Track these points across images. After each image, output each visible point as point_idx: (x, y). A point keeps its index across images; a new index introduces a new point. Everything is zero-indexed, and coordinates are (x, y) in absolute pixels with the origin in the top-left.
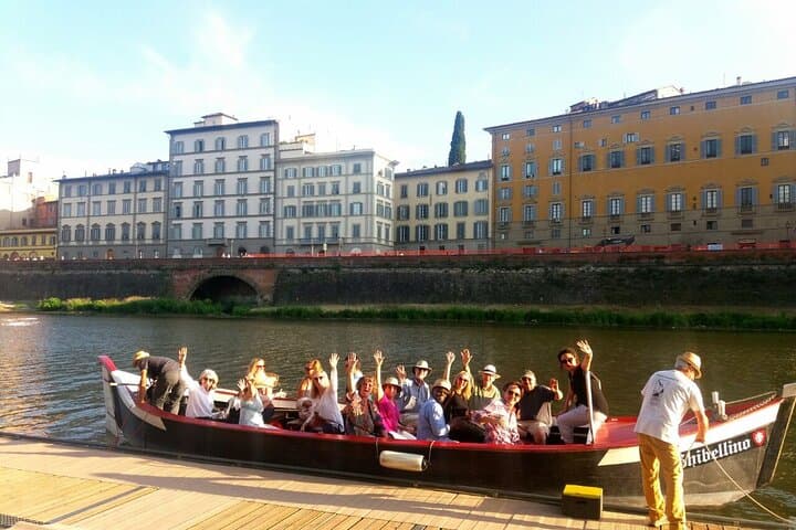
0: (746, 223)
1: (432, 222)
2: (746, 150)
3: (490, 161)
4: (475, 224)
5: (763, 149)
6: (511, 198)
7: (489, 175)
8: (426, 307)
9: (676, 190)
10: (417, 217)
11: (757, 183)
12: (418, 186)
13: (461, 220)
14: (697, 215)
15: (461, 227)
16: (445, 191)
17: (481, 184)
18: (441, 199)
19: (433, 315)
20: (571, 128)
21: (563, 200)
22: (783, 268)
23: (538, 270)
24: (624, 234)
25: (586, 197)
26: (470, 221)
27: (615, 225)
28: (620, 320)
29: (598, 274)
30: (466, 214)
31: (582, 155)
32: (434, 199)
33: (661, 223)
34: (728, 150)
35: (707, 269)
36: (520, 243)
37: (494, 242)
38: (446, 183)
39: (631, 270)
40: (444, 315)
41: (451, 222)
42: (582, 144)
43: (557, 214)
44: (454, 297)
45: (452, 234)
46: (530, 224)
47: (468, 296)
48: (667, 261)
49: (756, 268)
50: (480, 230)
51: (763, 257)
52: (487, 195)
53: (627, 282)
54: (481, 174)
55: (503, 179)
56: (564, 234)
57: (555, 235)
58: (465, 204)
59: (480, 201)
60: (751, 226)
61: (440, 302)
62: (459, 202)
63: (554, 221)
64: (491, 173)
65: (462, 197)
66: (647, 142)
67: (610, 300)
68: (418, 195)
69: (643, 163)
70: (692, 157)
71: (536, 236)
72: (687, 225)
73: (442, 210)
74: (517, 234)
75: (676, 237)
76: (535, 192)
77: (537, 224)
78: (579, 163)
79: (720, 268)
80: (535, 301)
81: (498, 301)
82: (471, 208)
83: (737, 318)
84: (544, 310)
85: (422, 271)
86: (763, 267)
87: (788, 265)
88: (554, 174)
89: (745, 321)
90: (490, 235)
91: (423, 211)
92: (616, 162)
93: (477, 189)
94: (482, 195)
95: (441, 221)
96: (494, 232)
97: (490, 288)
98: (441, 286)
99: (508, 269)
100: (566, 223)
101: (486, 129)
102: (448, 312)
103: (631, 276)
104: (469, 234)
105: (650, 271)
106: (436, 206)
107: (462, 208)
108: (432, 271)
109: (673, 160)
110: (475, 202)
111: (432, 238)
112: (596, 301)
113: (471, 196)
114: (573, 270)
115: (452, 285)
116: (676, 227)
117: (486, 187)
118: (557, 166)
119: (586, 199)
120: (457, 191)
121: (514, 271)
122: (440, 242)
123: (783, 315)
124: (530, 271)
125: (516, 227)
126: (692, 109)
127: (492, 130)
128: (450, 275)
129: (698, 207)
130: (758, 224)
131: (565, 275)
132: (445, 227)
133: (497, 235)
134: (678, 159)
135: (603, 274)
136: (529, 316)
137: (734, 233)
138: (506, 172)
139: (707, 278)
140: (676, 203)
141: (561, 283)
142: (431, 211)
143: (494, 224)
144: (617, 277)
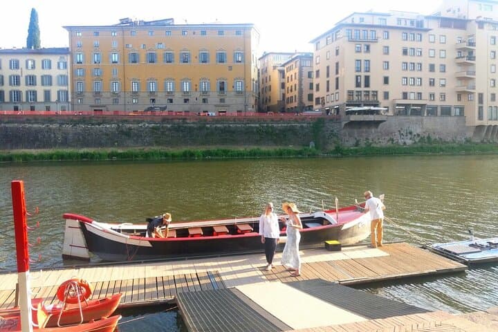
0: (222, 100)
1: (23, 88)
2: (222, 61)
3: (68, 48)
4: (59, 92)
5: (229, 60)
6: (84, 75)
7: (68, 59)
8: (34, 152)
9: (186, 80)
10: (11, 84)
11: (226, 80)
12: (11, 61)
13: (47, 88)
14: (197, 94)
15: (47, 94)
16: (33, 67)
17: (61, 64)
18: (31, 72)
19: (42, 157)
20: (123, 35)
21: (120, 80)
22: (243, 125)
23: (113, 126)
24: (157, 103)
25: (134, 79)
26: (54, 90)
27: (152, 98)
28: (166, 155)
29: (150, 128)
30: (51, 84)
31: (132, 52)
32: (24, 72)
33: (178, 98)
34: (213, 59)
35: (208, 126)
36: (92, 106)
37: (73, 105)
38: (34, 62)
39: (169, 126)
40: (51, 157)
41: (40, 89)
42: (130, 46)
43: (116, 88)
44: (55, 144)
45: (41, 98)
46: (98, 93)
47: (65, 143)
48: (188, 121)
49: (231, 125)
50: (62, 97)
51: (234, 120)
52: (67, 72)
53: (167, 133)
54: (61, 57)
55: (78, 63)
56: (121, 101)
57: (116, 101)
58: (50, 77)
59: (61, 76)
60: (224, 102)
61: (44, 147)
62: (46, 76)
63: (114, 93)
64: (69, 57)
65: (46, 72)
66: (169, 50)
67: (158, 143)
68: (11, 68)
69: (167, 62)
70: (195, 61)
71: (103, 102)
72: (192, 100)
73: (31, 80)
74: (89, 100)
75: (186, 107)
76: (101, 73)
77: (103, 94)
78: (129, 58)
79: (214, 126)
80: (113, 145)
81: (87, 146)
82: (54, 81)
83: (225, 152)
84: (120, 151)
85: (28, 126)
86: (234, 125)
87: (245, 124)
88: (113, 62)
89: (230, 153)
90: (70, 100)
91: (16, 80)
92: (152, 59)
93: (59, 67)
94: (63, 72)
95: (32, 88)
96: (72, 98)
97: (81, 137)
98: (44, 136)
99: (93, 124)
100: (122, 94)
101: (64, 27)
102: (53, 155)
103: (169, 130)
104: (54, 98)
105: (179, 127)
106: (26, 77)
107: (47, 80)
108: (35, 126)
109: (184, 62)
110: (58, 77)
111: (24, 100)
112: (150, 144)
113: (55, 72)
114: (136, 126)
115: (53, 135)
116: (186, 101)
117: (65, 67)
118: (115, 58)
119: (134, 81)
120: (43, 68)
121: (97, 126)
122: (32, 103)
123: (246, 149)
124: (108, 126)
125: (88, 95)
126: (194, 33)
127: (70, 28)
128: (50, 129)
129: (198, 90)
130: (227, 101)
131: (130, 129)
132: (34, 93)
133: (75, 100)
134: (187, 62)
135: (153, 128)
136: (111, 155)
137: (216, 106)
138: (80, 58)
139: (208, 131)
140: (186, 87)
141: (128, 134)
142: (23, 80)
143: (72, 92)
144: (162, 130)
